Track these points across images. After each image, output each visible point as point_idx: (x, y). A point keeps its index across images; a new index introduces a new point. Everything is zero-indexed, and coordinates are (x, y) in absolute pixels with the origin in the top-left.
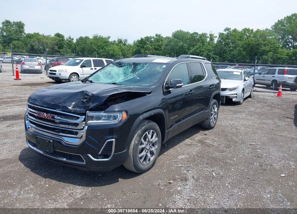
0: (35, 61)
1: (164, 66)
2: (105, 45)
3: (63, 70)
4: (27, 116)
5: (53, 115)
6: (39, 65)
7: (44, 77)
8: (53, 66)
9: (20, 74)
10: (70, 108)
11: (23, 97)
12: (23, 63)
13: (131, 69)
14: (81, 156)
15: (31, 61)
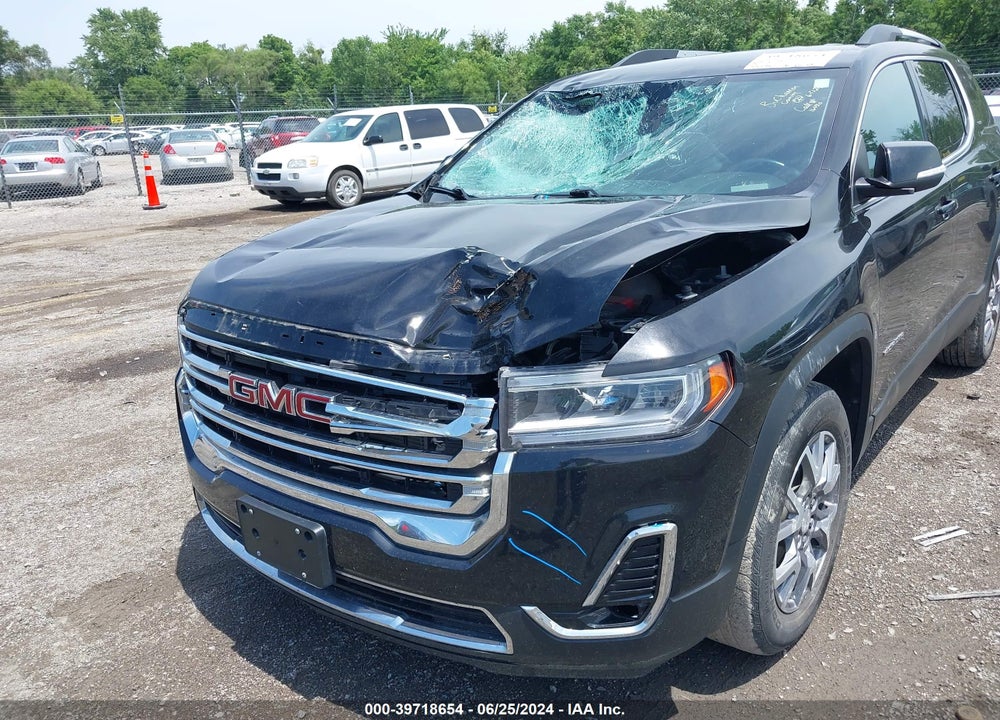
0: (205, 136)
1: (822, 83)
2: (431, 63)
3: (304, 161)
4: (186, 387)
5: (314, 393)
6: (219, 149)
7: (242, 193)
8: (266, 150)
9: (160, 188)
10: (403, 353)
11: (175, 273)
12: (168, 150)
13: (639, 115)
14: (490, 616)
15: (192, 137)
